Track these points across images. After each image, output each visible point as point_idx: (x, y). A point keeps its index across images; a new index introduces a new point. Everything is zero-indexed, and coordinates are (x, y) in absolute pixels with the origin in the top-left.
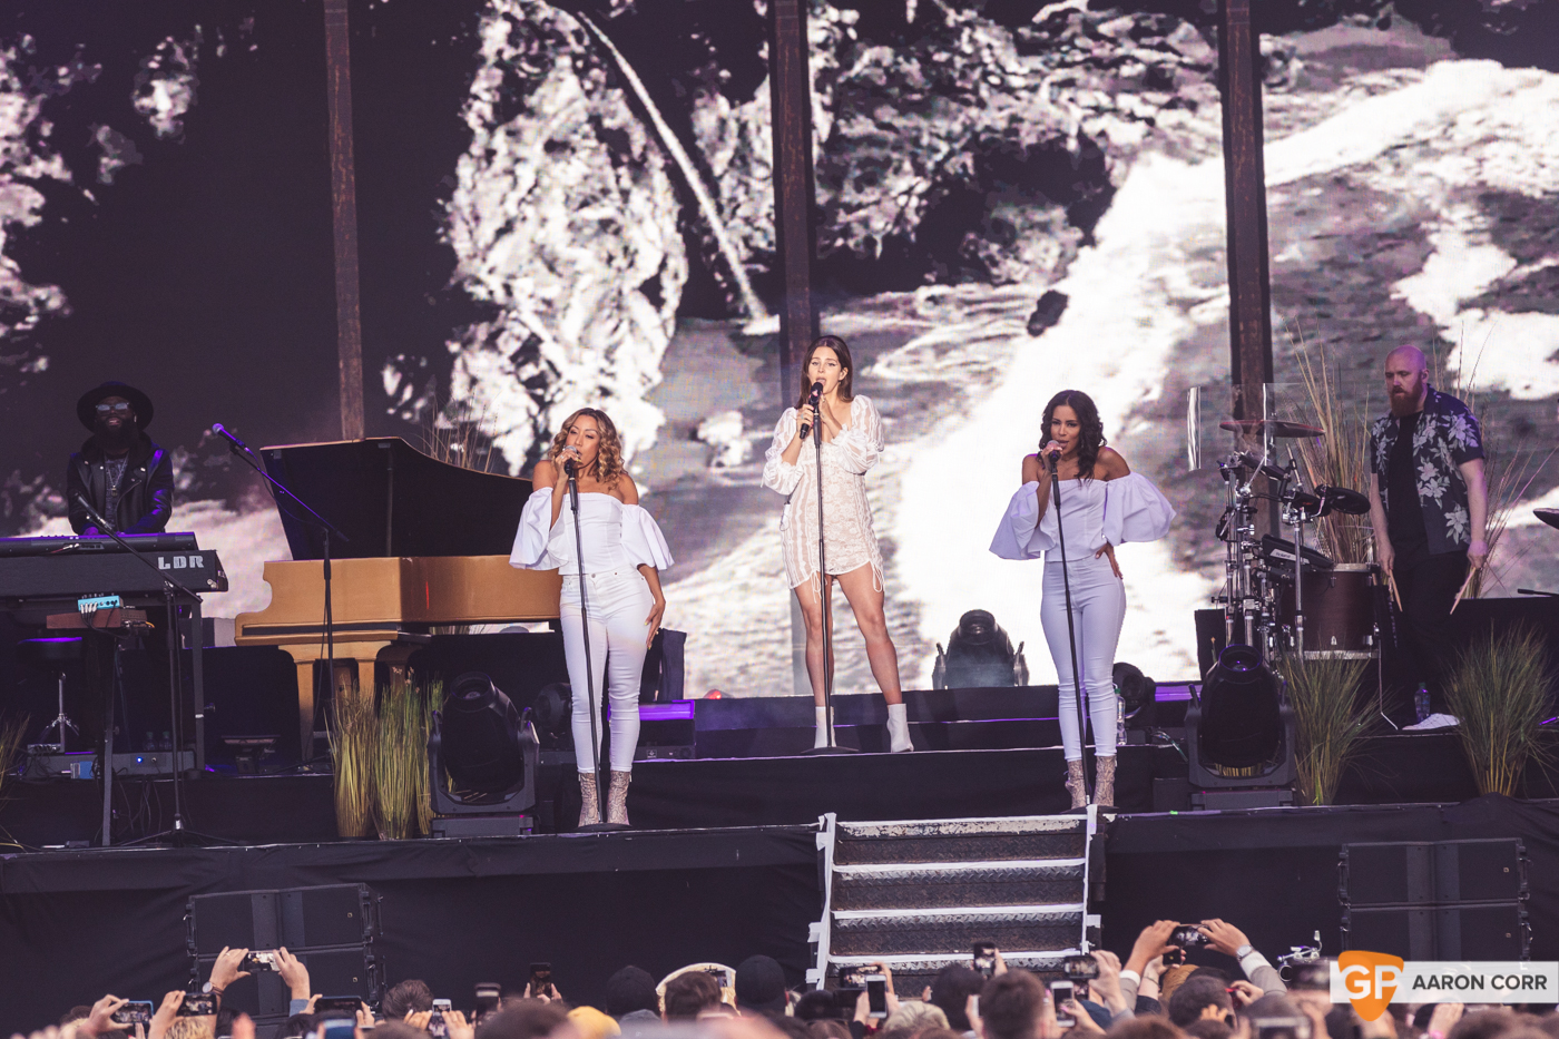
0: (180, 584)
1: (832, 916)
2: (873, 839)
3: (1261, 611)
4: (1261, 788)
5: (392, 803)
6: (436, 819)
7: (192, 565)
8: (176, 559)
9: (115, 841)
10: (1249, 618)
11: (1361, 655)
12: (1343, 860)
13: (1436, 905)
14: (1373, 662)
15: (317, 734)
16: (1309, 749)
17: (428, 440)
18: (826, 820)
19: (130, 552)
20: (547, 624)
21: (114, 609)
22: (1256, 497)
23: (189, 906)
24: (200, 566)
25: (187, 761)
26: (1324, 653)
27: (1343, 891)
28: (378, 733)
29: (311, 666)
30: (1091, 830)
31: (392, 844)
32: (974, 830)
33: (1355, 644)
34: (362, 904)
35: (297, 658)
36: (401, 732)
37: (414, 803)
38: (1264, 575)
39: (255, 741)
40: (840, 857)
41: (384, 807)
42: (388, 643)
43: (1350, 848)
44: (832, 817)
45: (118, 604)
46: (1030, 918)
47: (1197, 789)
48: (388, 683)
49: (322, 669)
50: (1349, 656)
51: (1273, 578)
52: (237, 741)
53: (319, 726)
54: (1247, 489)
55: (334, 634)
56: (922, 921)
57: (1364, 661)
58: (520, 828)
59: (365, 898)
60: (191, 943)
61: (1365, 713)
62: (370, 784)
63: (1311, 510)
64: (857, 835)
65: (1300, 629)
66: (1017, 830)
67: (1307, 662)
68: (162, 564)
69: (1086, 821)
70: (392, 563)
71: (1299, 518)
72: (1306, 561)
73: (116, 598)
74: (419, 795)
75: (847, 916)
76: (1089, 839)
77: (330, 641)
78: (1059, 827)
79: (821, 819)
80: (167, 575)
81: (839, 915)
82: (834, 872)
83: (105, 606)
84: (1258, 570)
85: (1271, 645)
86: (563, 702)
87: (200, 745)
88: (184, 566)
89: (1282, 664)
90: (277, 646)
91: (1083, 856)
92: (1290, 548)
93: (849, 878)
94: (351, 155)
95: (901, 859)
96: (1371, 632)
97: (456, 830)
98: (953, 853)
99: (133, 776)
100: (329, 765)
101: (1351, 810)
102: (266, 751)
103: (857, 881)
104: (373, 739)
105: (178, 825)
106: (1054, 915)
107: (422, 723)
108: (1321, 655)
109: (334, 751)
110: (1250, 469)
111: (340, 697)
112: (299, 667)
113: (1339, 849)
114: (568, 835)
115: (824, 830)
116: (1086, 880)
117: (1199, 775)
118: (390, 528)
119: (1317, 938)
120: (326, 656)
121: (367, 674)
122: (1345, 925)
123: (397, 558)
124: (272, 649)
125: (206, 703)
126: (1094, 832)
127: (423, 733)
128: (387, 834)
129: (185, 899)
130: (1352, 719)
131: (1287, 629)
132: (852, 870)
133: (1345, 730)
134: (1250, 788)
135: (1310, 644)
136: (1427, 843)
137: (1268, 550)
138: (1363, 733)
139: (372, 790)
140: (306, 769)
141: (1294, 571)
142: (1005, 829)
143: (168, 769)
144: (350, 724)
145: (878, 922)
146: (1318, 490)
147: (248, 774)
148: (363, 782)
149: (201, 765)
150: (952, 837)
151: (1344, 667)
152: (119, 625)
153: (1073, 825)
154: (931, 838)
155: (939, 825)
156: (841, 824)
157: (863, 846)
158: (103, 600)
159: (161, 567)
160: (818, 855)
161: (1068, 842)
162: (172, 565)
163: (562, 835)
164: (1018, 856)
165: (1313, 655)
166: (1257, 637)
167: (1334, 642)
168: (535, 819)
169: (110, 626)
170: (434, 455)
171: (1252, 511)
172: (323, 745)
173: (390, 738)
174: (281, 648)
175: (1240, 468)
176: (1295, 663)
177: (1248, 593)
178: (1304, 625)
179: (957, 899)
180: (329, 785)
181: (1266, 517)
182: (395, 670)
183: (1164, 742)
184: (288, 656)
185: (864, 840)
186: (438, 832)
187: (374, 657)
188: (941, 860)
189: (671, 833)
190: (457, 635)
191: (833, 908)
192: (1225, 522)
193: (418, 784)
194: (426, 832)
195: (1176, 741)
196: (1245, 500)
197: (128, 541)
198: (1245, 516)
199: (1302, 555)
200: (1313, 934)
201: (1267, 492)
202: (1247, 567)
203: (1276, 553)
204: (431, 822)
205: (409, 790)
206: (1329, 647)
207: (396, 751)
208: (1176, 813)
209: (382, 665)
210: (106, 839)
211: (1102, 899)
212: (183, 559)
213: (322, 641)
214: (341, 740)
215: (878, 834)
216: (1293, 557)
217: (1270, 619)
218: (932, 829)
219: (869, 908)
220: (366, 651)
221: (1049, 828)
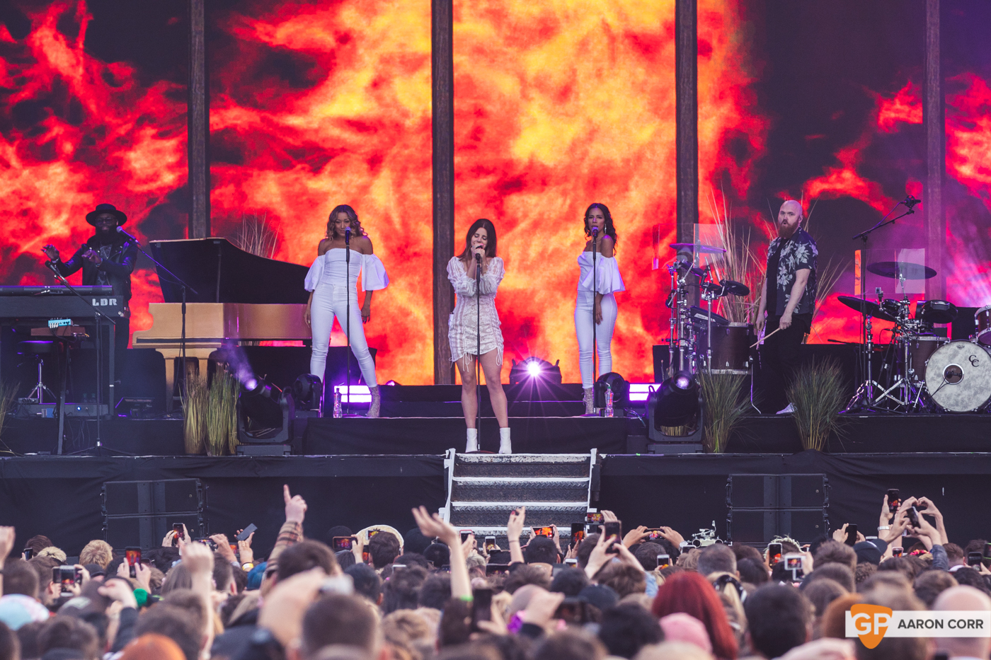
0: (104, 314)
1: (451, 504)
2: (475, 464)
3: (688, 347)
4: (686, 442)
5: (215, 437)
6: (239, 445)
7: (111, 304)
8: (102, 300)
9: (64, 452)
10: (682, 350)
11: (742, 372)
12: (729, 483)
13: (778, 509)
14: (749, 376)
15: (175, 398)
16: (712, 422)
17: (240, 241)
18: (450, 453)
19: (76, 295)
20: (301, 342)
21: (67, 326)
22: (688, 285)
23: (104, 487)
24: (115, 304)
25: (104, 410)
26: (722, 370)
27: (729, 500)
28: (208, 398)
29: (173, 361)
30: (593, 462)
31: (214, 458)
32: (530, 460)
33: (739, 366)
34: (197, 490)
35: (165, 356)
36: (221, 398)
37: (227, 436)
38: (691, 327)
39: (141, 400)
40: (458, 472)
41: (211, 439)
42: (216, 349)
43: (734, 477)
44: (453, 451)
45: (70, 324)
46: (558, 509)
47: (653, 442)
48: (215, 371)
49: (180, 363)
50: (736, 372)
51: (695, 329)
52: (132, 400)
53: (176, 394)
54: (683, 280)
55: (186, 344)
56: (500, 508)
57: (743, 375)
58: (284, 451)
59: (199, 487)
60: (104, 508)
61: (743, 404)
62: (203, 426)
63: (717, 293)
64: (466, 461)
65: (710, 357)
66: (553, 461)
67: (713, 375)
68: (94, 303)
69: (590, 457)
70: (219, 306)
71: (711, 297)
72: (714, 320)
73: (69, 320)
74: (230, 433)
75: (459, 504)
76: (592, 467)
77: (184, 347)
78: (576, 460)
79: (447, 451)
80: (97, 309)
81: (455, 504)
82: (453, 481)
83: (63, 324)
84: (688, 324)
85: (694, 365)
86: (309, 384)
87: (112, 402)
88: (106, 304)
89: (700, 375)
90: (155, 349)
91: (588, 476)
92: (706, 313)
93: (461, 484)
94: (203, 85)
95: (490, 474)
96: (748, 360)
97: (250, 451)
98: (518, 473)
99: (76, 417)
100: (182, 415)
101: (734, 456)
102: (148, 406)
103: (465, 486)
104: (206, 402)
105: (99, 444)
106: (572, 508)
107: (233, 393)
108: (720, 372)
109: (184, 407)
110: (685, 270)
111: (189, 378)
112: (166, 361)
113: (727, 477)
114: (310, 456)
115: (449, 458)
116: (589, 490)
117: (654, 434)
118: (218, 287)
119: (714, 525)
120: (182, 355)
121: (203, 366)
122: (729, 518)
123: (222, 304)
124: (152, 350)
125: (116, 379)
126: (595, 463)
127: (233, 399)
128: (212, 453)
129: (101, 484)
130: (736, 407)
131: (702, 357)
132: (462, 480)
133: (732, 413)
134: (680, 443)
135: (714, 366)
136: (774, 475)
137: (693, 314)
138: (742, 415)
139: (204, 428)
140: (169, 416)
141: (707, 326)
142: (546, 460)
143: (94, 414)
144: (194, 393)
145: (477, 508)
146: (721, 282)
147: (137, 418)
148: (199, 424)
149: (112, 413)
150: (518, 464)
151: (733, 378)
152: (70, 335)
153: (583, 459)
154: (506, 464)
155: (511, 457)
156: (458, 454)
157: (469, 467)
158: (62, 321)
159: (94, 304)
160: (445, 472)
161: (580, 469)
162: (100, 304)
163: (307, 456)
164: (553, 475)
165: (716, 372)
166: (686, 361)
167: (727, 364)
168: (292, 446)
169: (65, 335)
170: (243, 249)
171: (685, 292)
172: (178, 404)
173: (215, 401)
174: (157, 350)
175: (680, 269)
176: (706, 375)
177: (682, 337)
178: (712, 355)
179: (519, 497)
180: (181, 426)
181: (693, 296)
182: (219, 364)
183: (634, 416)
184: (160, 354)
185: (470, 464)
186: (240, 452)
187: (208, 357)
188: (512, 476)
189: (366, 457)
190: (253, 346)
191: (452, 500)
192: (671, 298)
193: (229, 426)
194: (233, 452)
195: (640, 416)
196: (682, 286)
197: (75, 289)
198: (682, 295)
199: (711, 317)
200: (712, 523)
201: (694, 282)
202: (682, 323)
203: (697, 315)
204: (236, 447)
205: (225, 429)
206: (725, 367)
207: (218, 407)
208: (639, 455)
209: (212, 361)
210: (60, 451)
211: (597, 500)
212: (106, 300)
213: (180, 347)
214: (188, 401)
215: (477, 461)
216: (706, 318)
217: (693, 351)
218: (507, 459)
219: (471, 501)
220: (204, 353)
221: (570, 460)
